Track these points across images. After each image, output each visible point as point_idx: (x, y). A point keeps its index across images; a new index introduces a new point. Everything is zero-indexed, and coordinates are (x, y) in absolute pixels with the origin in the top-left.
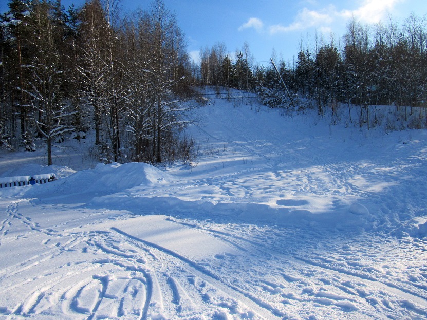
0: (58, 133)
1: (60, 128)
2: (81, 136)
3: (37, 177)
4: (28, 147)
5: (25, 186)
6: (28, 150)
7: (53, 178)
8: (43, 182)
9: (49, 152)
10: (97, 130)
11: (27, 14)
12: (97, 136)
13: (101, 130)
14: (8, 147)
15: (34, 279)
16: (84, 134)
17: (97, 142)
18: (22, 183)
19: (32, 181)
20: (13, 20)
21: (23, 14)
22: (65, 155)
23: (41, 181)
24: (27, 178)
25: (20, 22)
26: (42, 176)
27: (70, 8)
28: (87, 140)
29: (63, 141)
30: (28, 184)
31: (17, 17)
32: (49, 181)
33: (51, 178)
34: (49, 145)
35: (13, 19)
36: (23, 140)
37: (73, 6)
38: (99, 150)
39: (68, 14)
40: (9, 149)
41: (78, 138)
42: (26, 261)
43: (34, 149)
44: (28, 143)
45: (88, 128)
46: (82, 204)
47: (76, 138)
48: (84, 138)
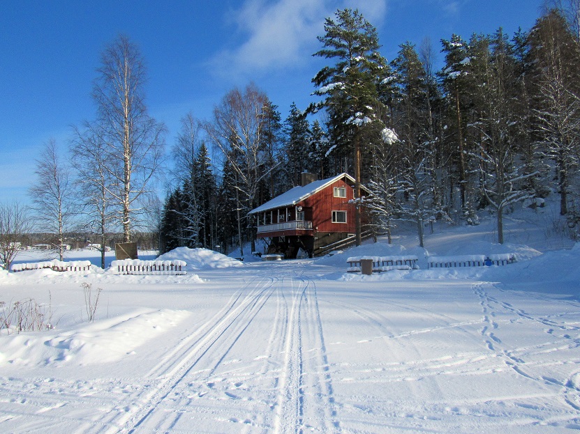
0: (512, 201)
1: (515, 195)
2: (538, 204)
3: (493, 257)
4: (470, 220)
5: (480, 267)
6: (470, 223)
7: (512, 259)
8: (500, 264)
9: (500, 226)
10: (563, 194)
11: (466, 61)
12: (563, 202)
13: (568, 193)
14: (448, 221)
15: (565, 363)
16: (542, 200)
17: (563, 212)
18: (476, 263)
19: (489, 262)
20: (451, 74)
21: (461, 63)
22: (522, 230)
23: (498, 262)
24: (483, 258)
25: (458, 74)
26: (500, 257)
27: (516, 34)
28: (547, 209)
29: (512, 212)
30: (484, 265)
31: (455, 69)
32: (508, 263)
33: (510, 259)
34: (500, 217)
35: (451, 72)
36: (464, 212)
37: (520, 30)
38: (568, 223)
39: (513, 43)
40: (449, 223)
41: (533, 206)
42: (541, 345)
43: (477, 222)
44: (469, 216)
45: (548, 193)
46: (571, 295)
47: (530, 206)
48: (542, 205)
